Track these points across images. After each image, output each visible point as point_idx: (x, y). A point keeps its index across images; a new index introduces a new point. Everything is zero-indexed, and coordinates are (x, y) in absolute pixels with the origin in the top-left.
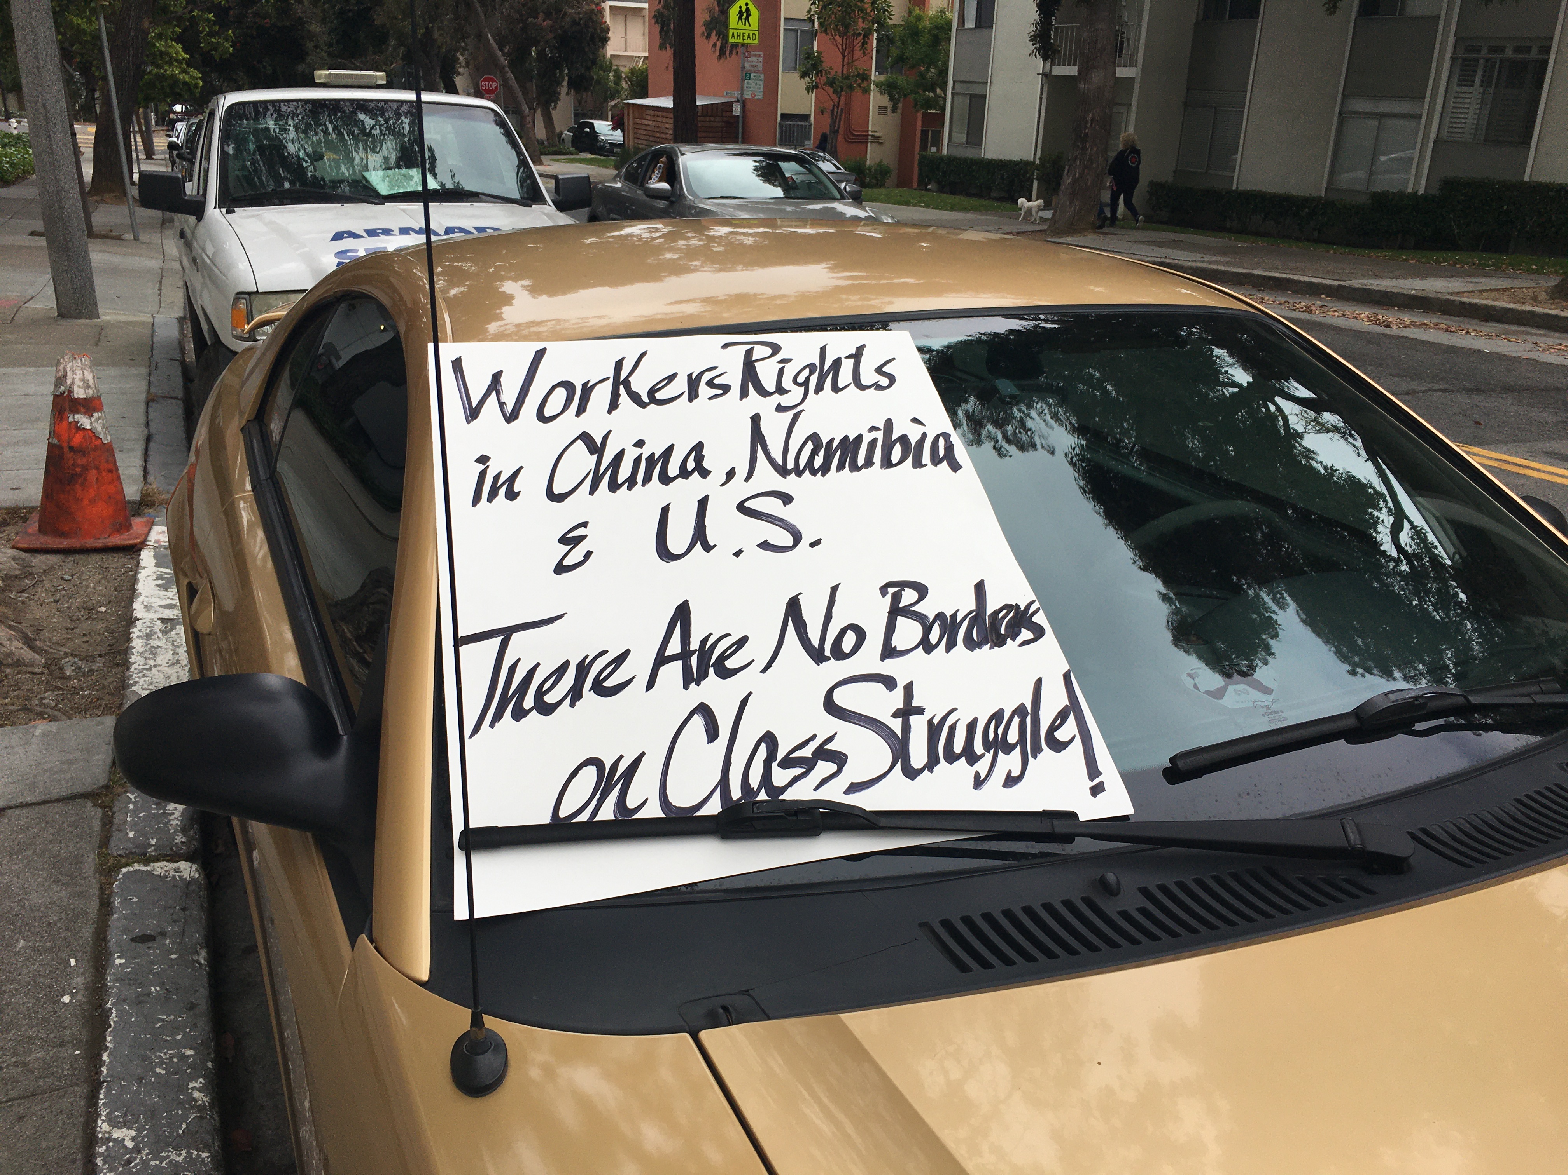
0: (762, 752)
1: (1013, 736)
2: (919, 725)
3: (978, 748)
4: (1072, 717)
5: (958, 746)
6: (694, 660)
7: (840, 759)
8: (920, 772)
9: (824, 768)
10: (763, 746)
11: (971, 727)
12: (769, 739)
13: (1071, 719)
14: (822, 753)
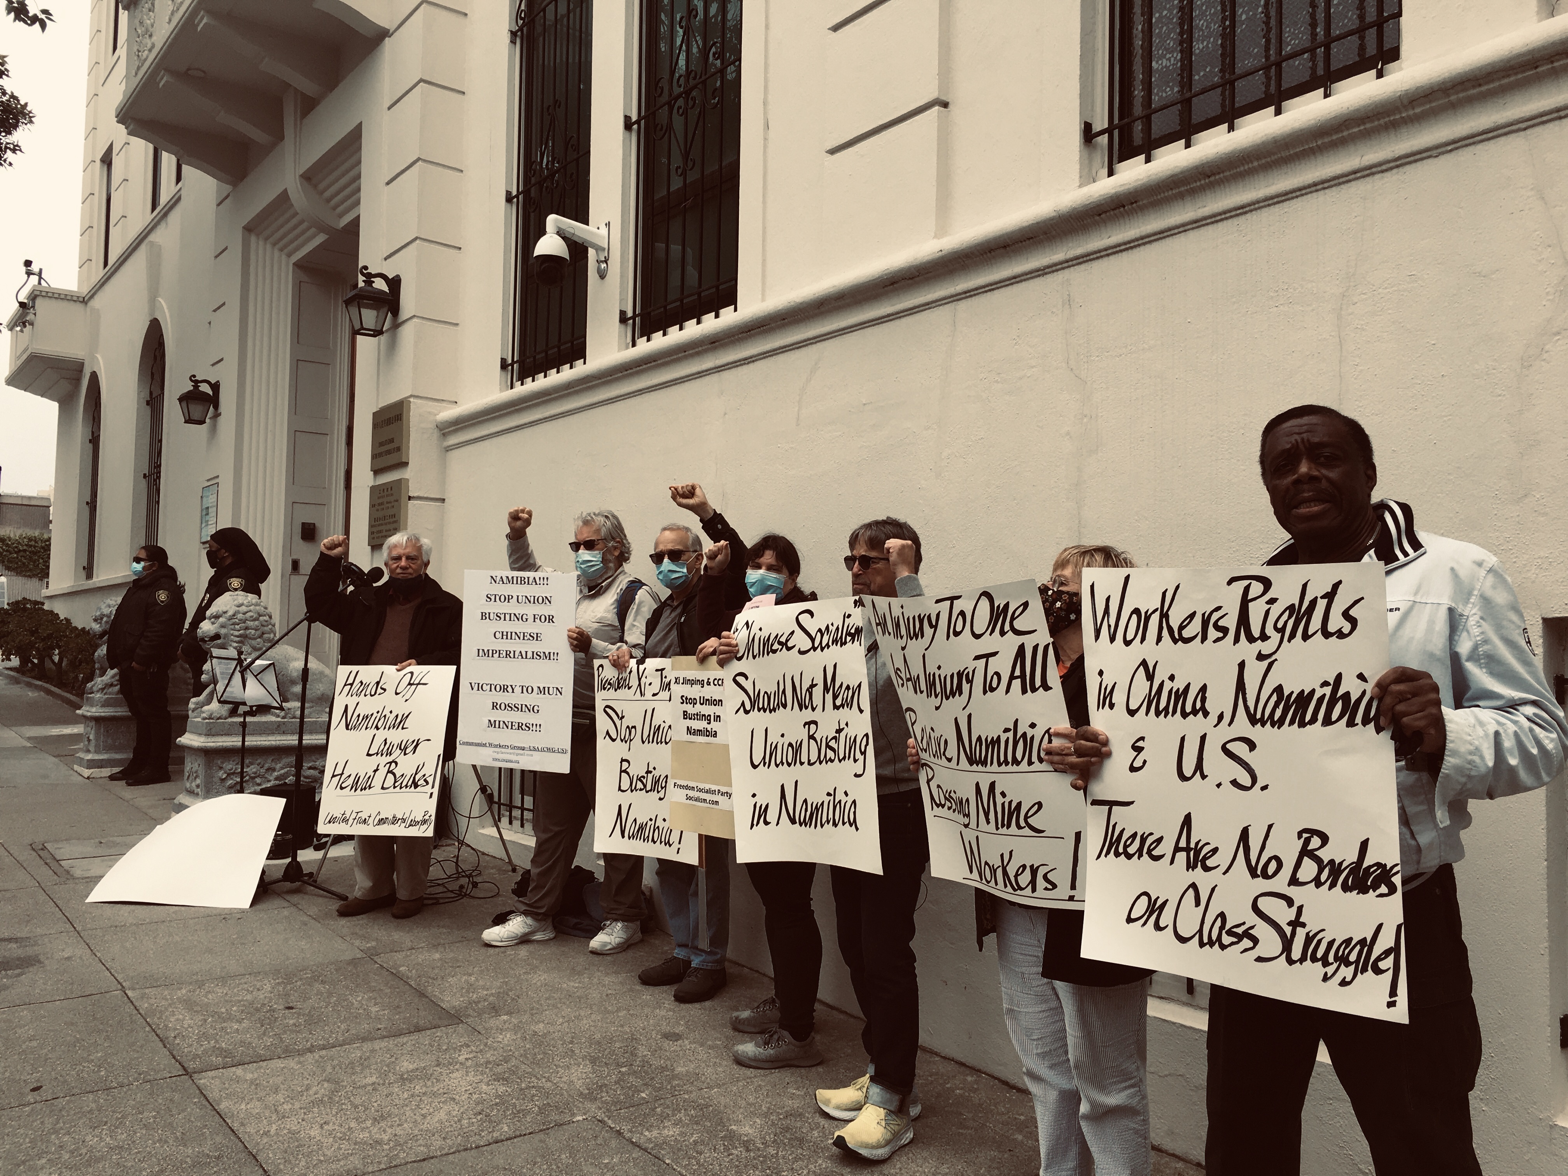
0: (1219, 923)
1: (1353, 957)
2: (1301, 933)
3: (1331, 958)
4: (1392, 956)
5: (1319, 954)
6: (1192, 853)
7: (1255, 941)
8: (1295, 962)
9: (1247, 943)
10: (1219, 919)
11: (1331, 944)
12: (1222, 915)
13: (1392, 957)
14: (1247, 934)
